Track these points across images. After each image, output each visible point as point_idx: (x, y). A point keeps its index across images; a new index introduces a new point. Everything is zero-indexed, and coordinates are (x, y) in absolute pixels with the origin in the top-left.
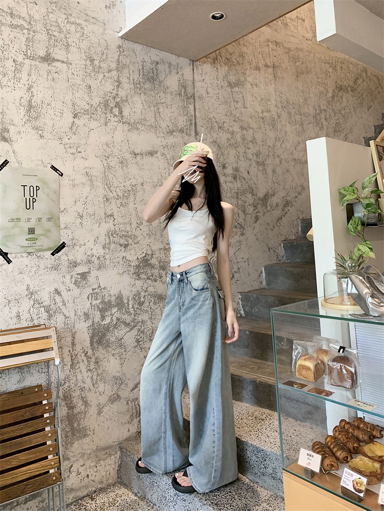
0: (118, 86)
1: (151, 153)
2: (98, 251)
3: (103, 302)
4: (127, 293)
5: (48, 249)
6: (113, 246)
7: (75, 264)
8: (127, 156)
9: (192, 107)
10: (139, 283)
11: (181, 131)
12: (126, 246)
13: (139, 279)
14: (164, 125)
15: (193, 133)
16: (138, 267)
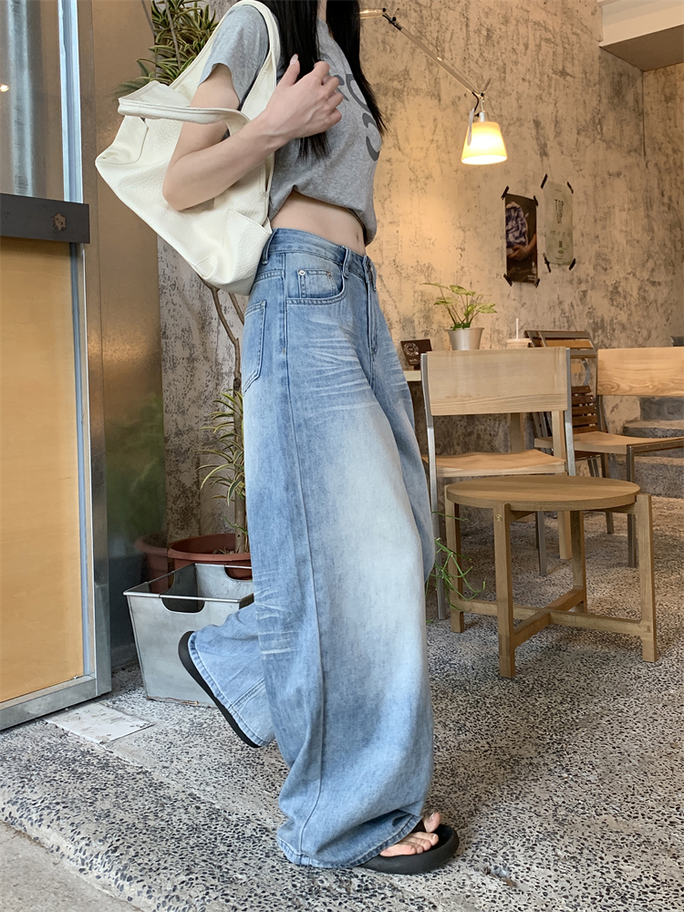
0: (600, 101)
1: (619, 174)
2: (592, 272)
3: (594, 322)
4: (607, 319)
5: (568, 264)
6: (599, 268)
7: (580, 282)
8: (606, 176)
9: (641, 124)
10: (613, 308)
11: (635, 151)
12: (606, 270)
13: (613, 305)
14: (625, 145)
15: (643, 153)
16: (612, 292)
